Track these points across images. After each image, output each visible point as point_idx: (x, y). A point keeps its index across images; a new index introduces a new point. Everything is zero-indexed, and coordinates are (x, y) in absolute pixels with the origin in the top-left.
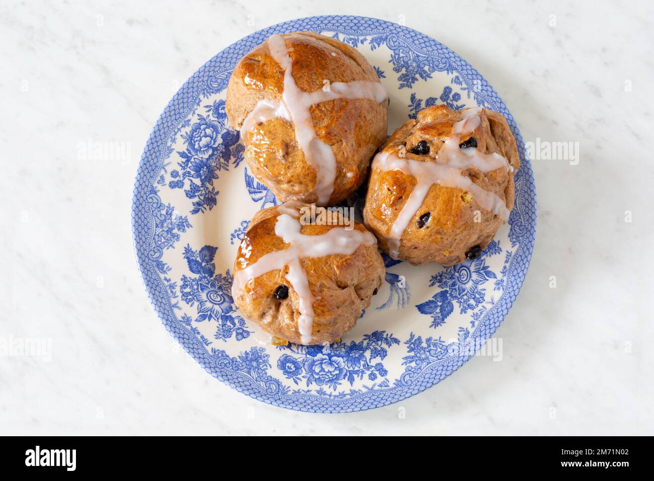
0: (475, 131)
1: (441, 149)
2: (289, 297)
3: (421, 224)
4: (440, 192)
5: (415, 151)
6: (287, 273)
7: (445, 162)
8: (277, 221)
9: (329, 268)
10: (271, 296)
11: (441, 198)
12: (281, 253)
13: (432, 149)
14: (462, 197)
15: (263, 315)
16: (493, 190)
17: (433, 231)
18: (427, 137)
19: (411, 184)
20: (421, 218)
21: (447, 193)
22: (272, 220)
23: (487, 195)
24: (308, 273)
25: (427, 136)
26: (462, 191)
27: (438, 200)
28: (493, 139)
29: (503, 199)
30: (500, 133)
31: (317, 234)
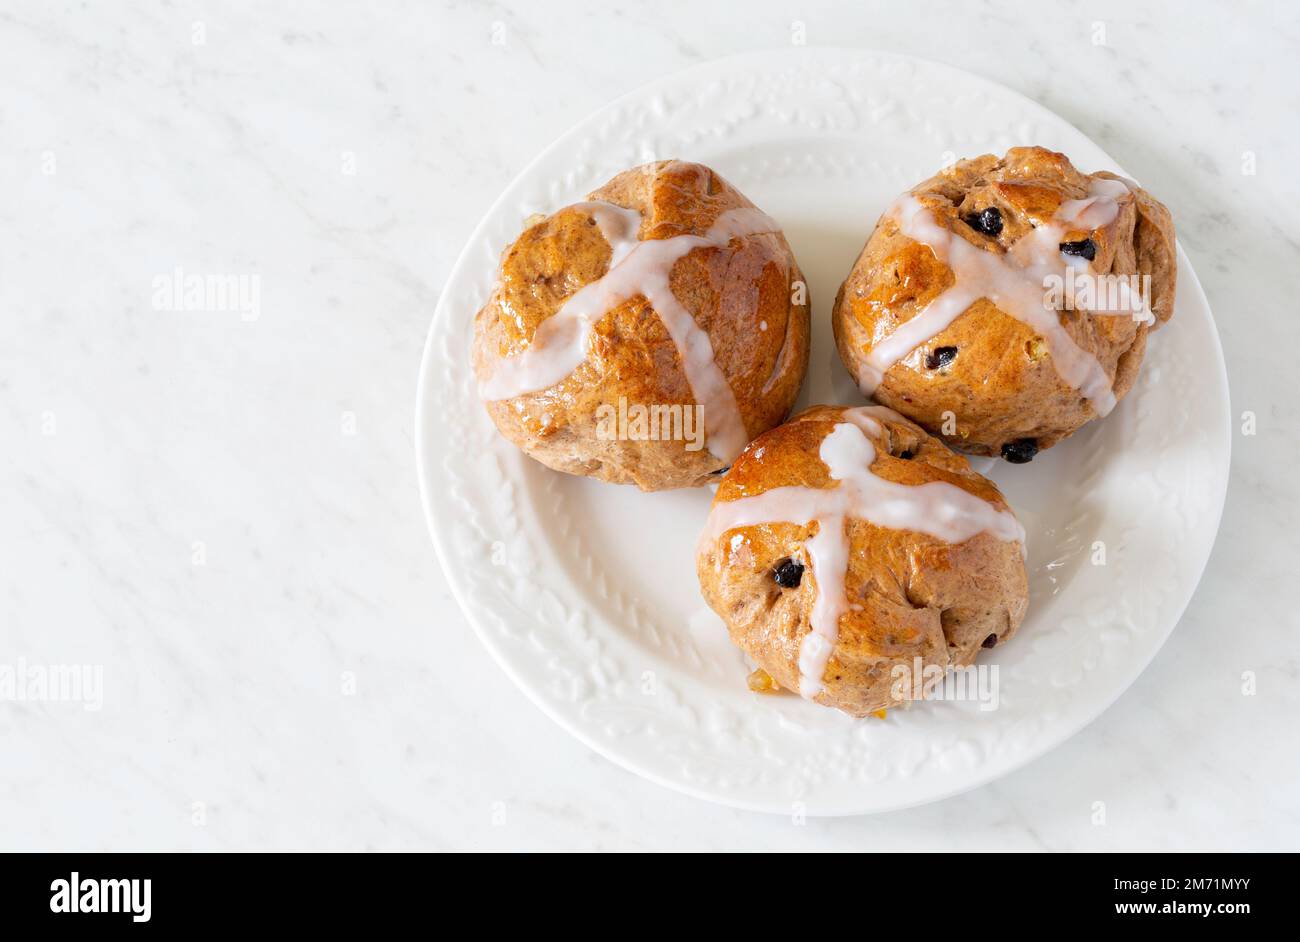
0: (1099, 230)
1: (1023, 239)
2: (800, 587)
3: (933, 363)
4: (991, 318)
5: (974, 220)
6: (811, 536)
7: (1022, 266)
8: (832, 431)
9: (901, 554)
10: (765, 573)
11: (987, 331)
12: (815, 495)
13: (1006, 230)
14: (1028, 343)
15: (739, 605)
16: (1096, 351)
17: (950, 384)
18: (1005, 203)
19: (940, 282)
20: (938, 351)
21: (1004, 326)
22: (822, 426)
23: (1081, 357)
24: (852, 550)
25: (1007, 204)
26: (1032, 333)
27: (980, 332)
28: (1133, 254)
29: (1109, 374)
30: (1150, 247)
31: (901, 483)
